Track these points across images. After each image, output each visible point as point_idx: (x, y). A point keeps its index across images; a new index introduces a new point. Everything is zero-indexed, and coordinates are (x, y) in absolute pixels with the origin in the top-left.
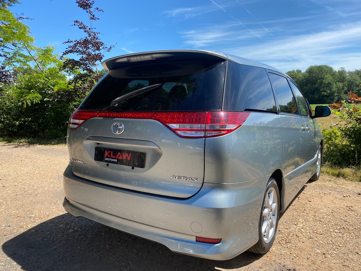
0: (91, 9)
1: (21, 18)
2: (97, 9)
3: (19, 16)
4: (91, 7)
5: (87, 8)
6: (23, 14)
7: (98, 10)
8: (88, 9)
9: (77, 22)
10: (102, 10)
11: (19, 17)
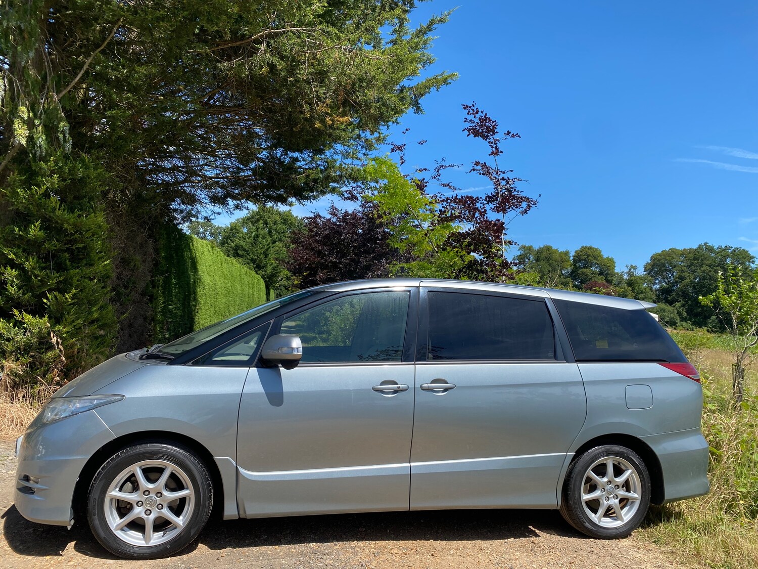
0: (496, 137)
1: (442, 166)
2: (509, 133)
3: (440, 164)
4: (497, 132)
5: (488, 136)
6: (445, 159)
7: (511, 134)
8: (491, 137)
9: (477, 163)
10: (517, 134)
11: (438, 165)
